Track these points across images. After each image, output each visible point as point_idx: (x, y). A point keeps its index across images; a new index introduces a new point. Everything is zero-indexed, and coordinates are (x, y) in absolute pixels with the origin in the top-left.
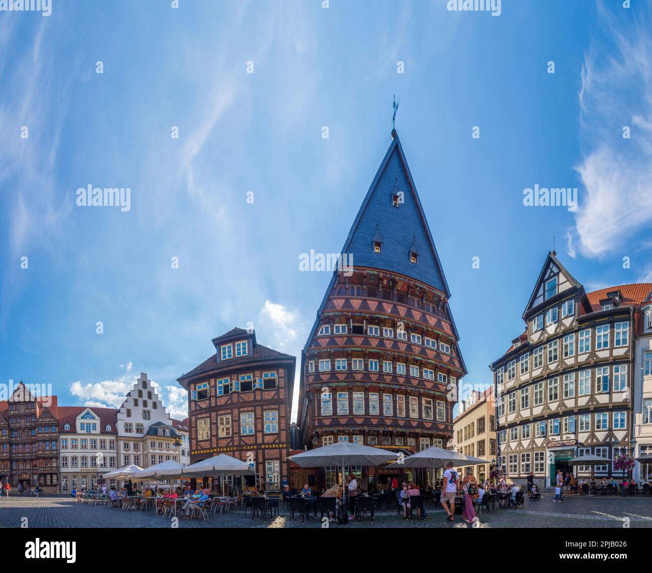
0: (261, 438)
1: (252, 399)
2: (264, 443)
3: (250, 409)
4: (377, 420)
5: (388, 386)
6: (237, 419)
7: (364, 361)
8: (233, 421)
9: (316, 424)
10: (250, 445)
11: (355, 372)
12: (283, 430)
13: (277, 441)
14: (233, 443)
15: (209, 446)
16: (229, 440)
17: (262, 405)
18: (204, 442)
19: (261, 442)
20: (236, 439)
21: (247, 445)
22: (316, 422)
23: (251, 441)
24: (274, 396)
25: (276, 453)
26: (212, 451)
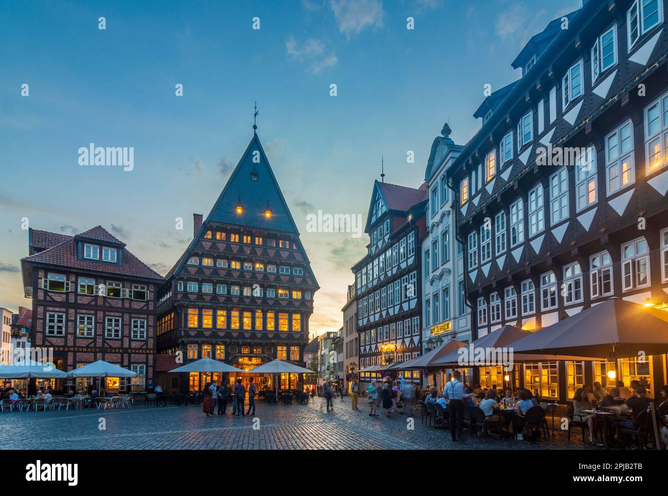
0: (128, 343)
1: (120, 305)
2: (130, 347)
3: (117, 314)
4: (237, 334)
5: (247, 307)
6: (102, 321)
7: (227, 287)
8: (96, 322)
9: (183, 335)
10: (115, 348)
11: (219, 295)
12: (149, 338)
13: (144, 347)
14: (95, 345)
15: (63, 344)
16: (90, 341)
17: (130, 314)
18: (56, 339)
19: (128, 347)
20: (99, 341)
21: (111, 347)
22: (183, 332)
23: (117, 344)
24: (144, 306)
25: (142, 357)
26: (66, 349)
